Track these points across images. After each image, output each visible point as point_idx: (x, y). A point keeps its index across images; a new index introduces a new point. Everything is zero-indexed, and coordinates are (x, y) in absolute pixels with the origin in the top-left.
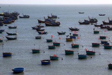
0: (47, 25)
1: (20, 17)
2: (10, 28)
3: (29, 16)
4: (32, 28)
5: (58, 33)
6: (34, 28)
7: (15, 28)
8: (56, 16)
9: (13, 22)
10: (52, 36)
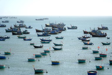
0: (94, 36)
1: (69, 28)
2: (57, 38)
3: (77, 27)
4: (78, 38)
5: (102, 43)
6: (79, 39)
7: (62, 38)
8: (107, 28)
9: (60, 33)
10: (98, 47)
